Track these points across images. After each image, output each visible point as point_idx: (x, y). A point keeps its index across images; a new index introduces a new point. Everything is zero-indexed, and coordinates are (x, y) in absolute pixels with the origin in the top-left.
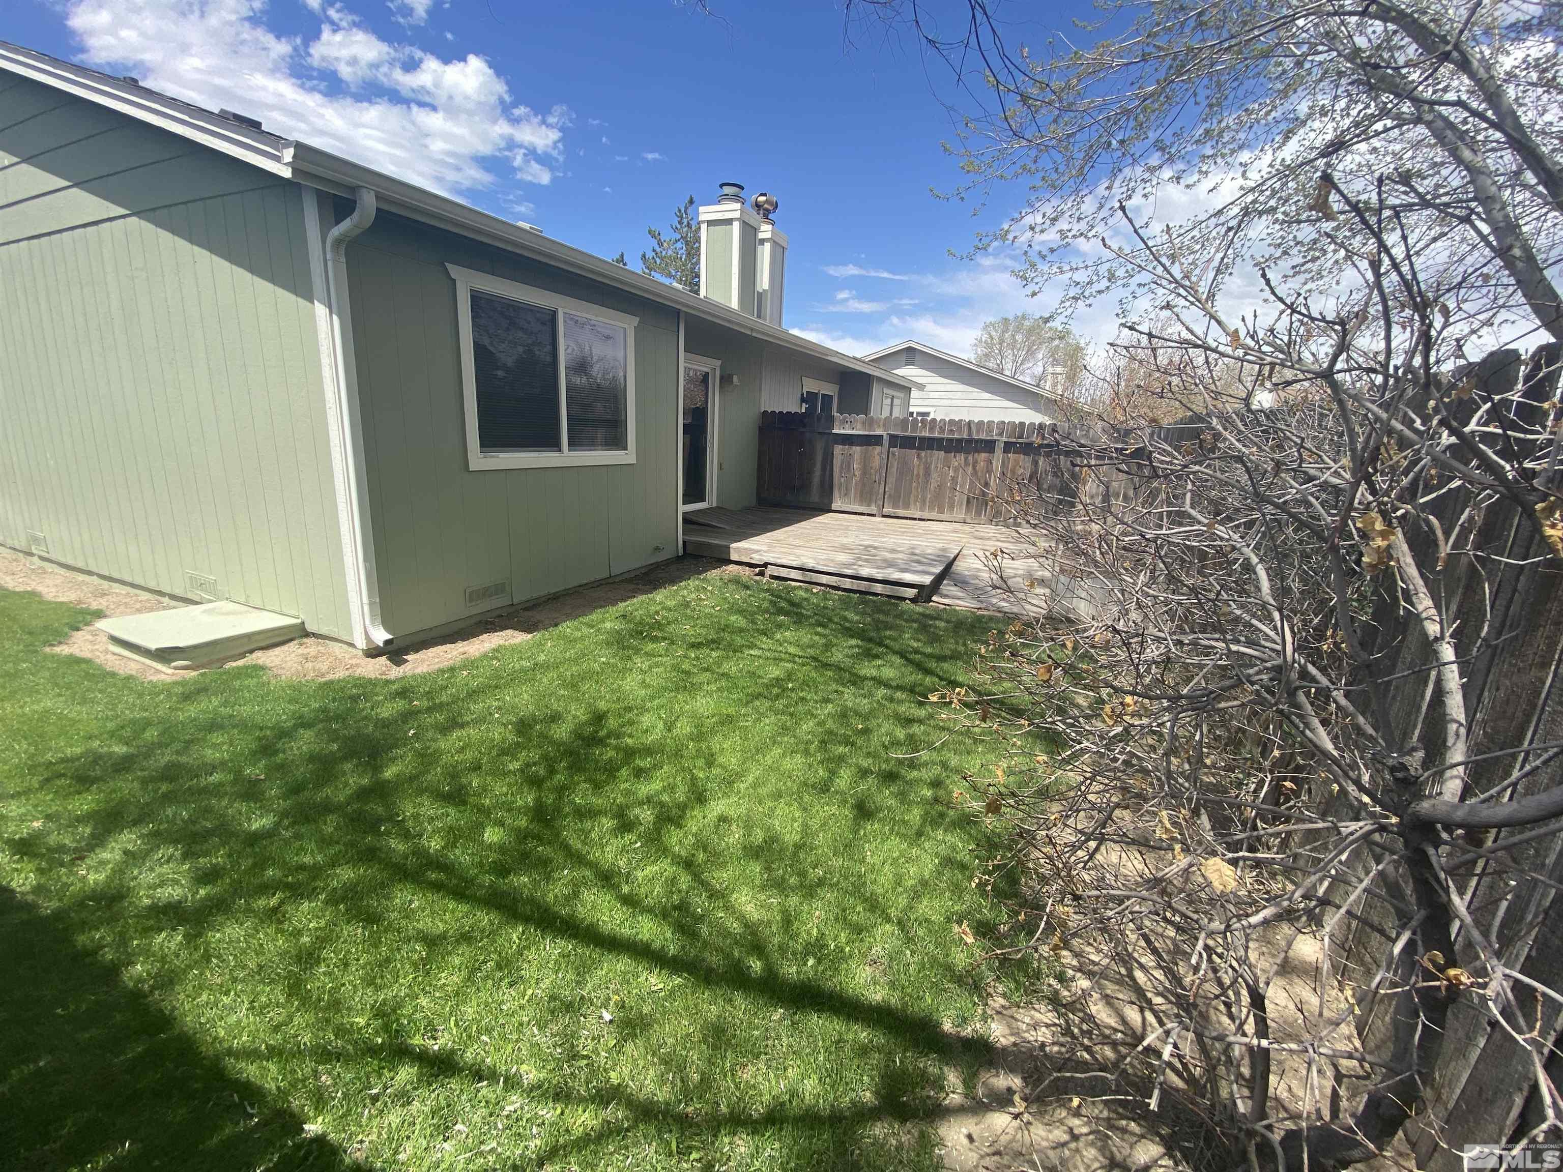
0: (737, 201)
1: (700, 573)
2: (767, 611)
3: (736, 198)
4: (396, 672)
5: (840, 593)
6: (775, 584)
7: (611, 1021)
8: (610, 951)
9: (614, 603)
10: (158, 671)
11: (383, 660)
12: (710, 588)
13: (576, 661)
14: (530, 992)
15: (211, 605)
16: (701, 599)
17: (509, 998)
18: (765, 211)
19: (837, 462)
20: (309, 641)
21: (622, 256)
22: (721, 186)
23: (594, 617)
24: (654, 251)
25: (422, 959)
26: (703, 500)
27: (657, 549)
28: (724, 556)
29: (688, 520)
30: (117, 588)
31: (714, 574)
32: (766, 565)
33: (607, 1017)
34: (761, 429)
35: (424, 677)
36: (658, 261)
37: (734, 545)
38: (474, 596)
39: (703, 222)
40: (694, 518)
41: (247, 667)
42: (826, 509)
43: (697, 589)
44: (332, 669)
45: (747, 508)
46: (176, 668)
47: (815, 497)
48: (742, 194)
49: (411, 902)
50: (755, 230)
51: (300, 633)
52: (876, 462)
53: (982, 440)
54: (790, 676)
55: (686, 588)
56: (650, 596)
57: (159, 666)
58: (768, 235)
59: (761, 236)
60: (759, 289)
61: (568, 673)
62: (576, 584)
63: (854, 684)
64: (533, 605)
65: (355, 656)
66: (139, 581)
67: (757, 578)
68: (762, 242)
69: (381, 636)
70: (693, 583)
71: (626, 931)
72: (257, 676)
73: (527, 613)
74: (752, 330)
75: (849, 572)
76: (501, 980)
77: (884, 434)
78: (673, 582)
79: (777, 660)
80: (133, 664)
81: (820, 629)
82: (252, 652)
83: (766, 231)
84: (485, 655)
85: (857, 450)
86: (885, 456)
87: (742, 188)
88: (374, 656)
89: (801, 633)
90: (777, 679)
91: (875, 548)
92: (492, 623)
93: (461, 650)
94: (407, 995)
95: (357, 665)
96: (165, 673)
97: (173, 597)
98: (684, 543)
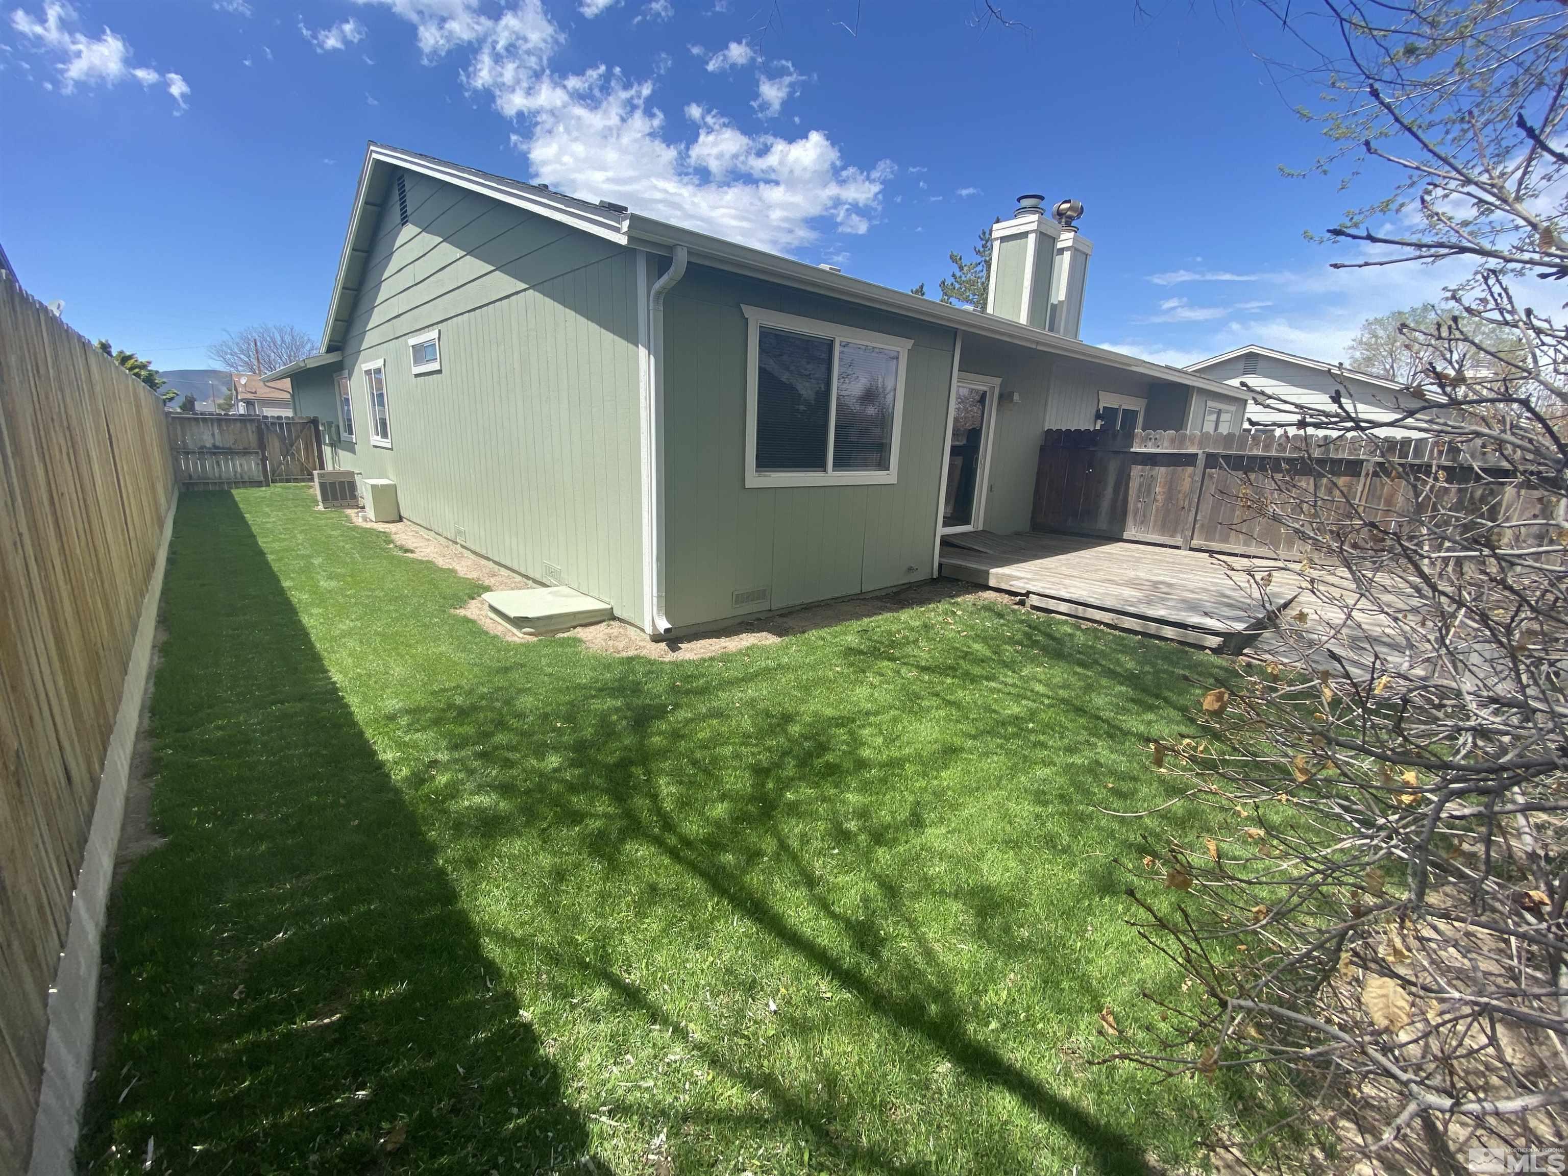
0: (1034, 213)
1: (952, 597)
2: (1020, 643)
3: (1034, 209)
4: (671, 657)
5: (1117, 633)
6: (1036, 615)
7: (775, 1012)
8: (788, 945)
9: (859, 617)
10: (514, 634)
11: (663, 645)
12: (959, 613)
13: (813, 667)
14: (711, 959)
15: (555, 589)
16: (947, 623)
17: (695, 958)
18: (1066, 220)
19: (1134, 485)
20: (615, 624)
21: (922, 287)
22: (1019, 200)
23: (838, 629)
24: (954, 275)
25: (634, 902)
26: (967, 522)
27: (910, 569)
28: (981, 581)
29: (946, 542)
30: (504, 572)
31: (970, 598)
32: (1028, 594)
33: (773, 1007)
34: (1042, 449)
35: (689, 662)
36: (957, 286)
37: (993, 571)
38: (740, 599)
39: (996, 239)
40: (956, 542)
41: (569, 638)
42: (1115, 537)
43: (946, 613)
44: (626, 648)
45: (1018, 534)
46: (525, 633)
47: (1102, 524)
48: (1042, 204)
49: (637, 850)
50: (1054, 240)
51: (609, 616)
52: (1186, 485)
53: (1341, 461)
54: (1032, 715)
55: (934, 610)
56: (895, 614)
57: (515, 630)
58: (1069, 243)
59: (1060, 245)
60: (1054, 300)
61: (805, 677)
62: (830, 597)
63: (1111, 736)
64: (788, 613)
65: (644, 640)
66: (516, 568)
67: (1016, 607)
68: (1061, 251)
69: (663, 624)
70: (942, 606)
71: (807, 931)
72: (575, 646)
73: (780, 620)
74: (1038, 343)
75: (1132, 610)
76: (690, 939)
77: (1200, 452)
78: (921, 603)
79: (1019, 697)
80: (500, 628)
81: (1079, 670)
82: (574, 627)
83: (1066, 239)
84: (741, 650)
85: (1161, 472)
86: (1198, 478)
87: (1042, 198)
88: (657, 641)
89: (1057, 671)
90: (1017, 718)
91: (1169, 585)
92: (752, 624)
93: (723, 645)
94: (616, 929)
95: (644, 647)
96: (518, 636)
97: (535, 581)
98: (940, 565)
